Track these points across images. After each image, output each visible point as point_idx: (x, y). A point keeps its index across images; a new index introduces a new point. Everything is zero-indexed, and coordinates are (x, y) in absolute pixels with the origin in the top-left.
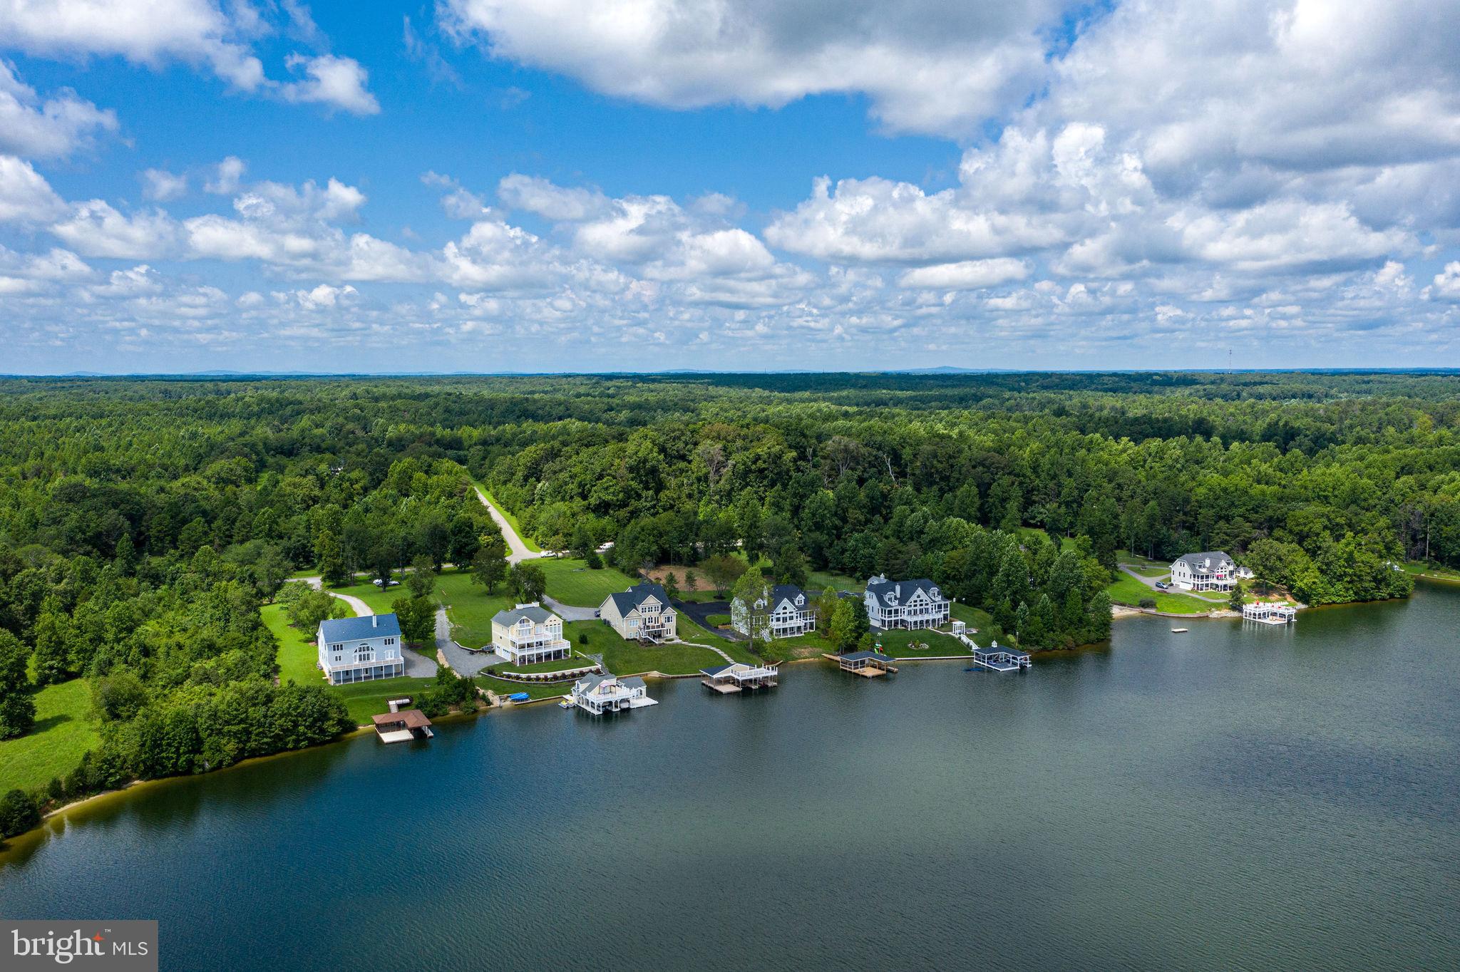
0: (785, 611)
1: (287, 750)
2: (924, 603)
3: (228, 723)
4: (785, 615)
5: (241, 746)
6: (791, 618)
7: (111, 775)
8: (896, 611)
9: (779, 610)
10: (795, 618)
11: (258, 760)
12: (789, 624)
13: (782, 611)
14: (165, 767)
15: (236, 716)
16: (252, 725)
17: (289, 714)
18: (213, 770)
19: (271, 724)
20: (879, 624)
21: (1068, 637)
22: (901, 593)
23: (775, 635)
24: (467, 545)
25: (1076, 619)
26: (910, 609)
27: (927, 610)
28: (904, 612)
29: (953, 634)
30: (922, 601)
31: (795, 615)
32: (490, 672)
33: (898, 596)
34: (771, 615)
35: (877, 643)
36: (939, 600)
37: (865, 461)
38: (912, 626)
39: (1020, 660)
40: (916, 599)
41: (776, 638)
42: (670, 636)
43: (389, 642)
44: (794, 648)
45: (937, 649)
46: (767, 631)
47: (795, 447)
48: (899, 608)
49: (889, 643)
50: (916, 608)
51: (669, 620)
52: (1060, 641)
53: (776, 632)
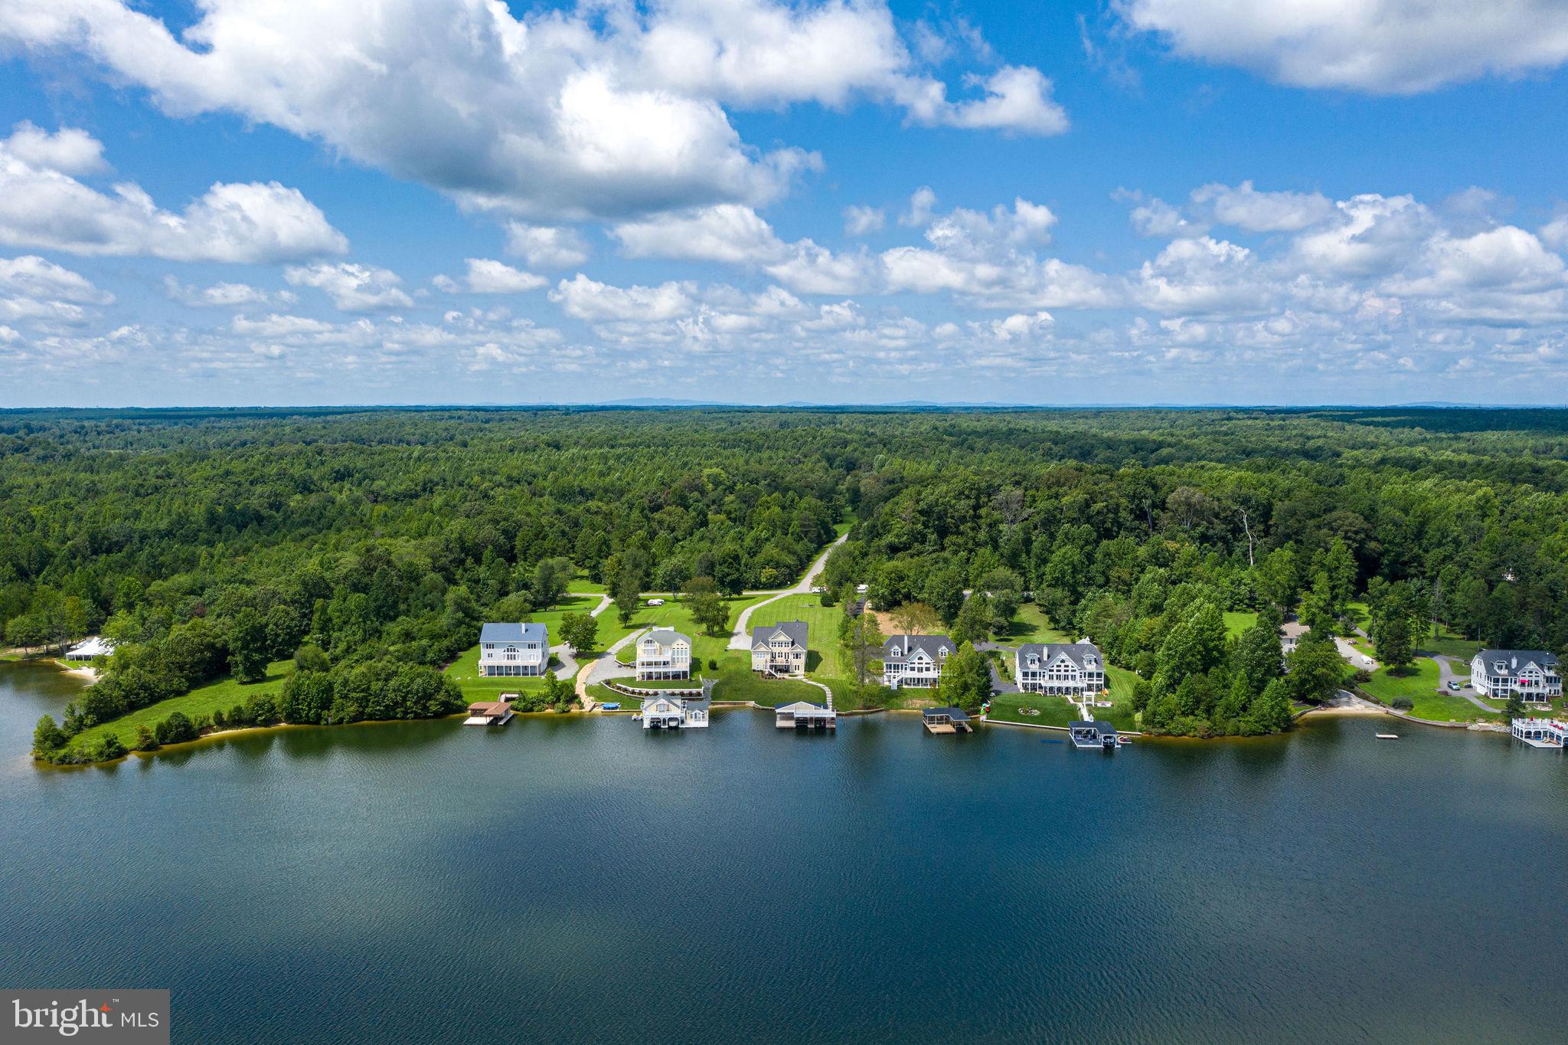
0: (920, 661)
1: (398, 718)
2: (1070, 669)
3: (354, 690)
4: (920, 666)
5: (361, 709)
6: (928, 669)
7: (260, 715)
8: (1034, 674)
9: (914, 658)
10: (932, 669)
11: (373, 722)
12: (924, 675)
13: (916, 661)
14: (301, 717)
15: (359, 686)
16: (371, 695)
17: (401, 691)
18: (333, 724)
19: (385, 696)
20: (1020, 686)
21: (1207, 724)
22: (1049, 657)
23: (906, 683)
24: (728, 575)
25: (1238, 705)
26: (1051, 673)
27: (1074, 677)
28: (1044, 676)
29: (1080, 705)
30: (1067, 666)
31: (932, 667)
32: (608, 682)
33: (1045, 658)
34: (904, 664)
35: (987, 703)
36: (1091, 668)
37: (1217, 516)
38: (1046, 692)
39: (1105, 738)
40: (1059, 663)
41: (905, 687)
42: (797, 672)
43: (532, 646)
44: (912, 698)
45: (1046, 717)
46: (897, 680)
47: (1133, 497)
48: (1038, 671)
49: (1001, 705)
50: (1059, 673)
51: (797, 656)
52: (1194, 727)
53: (909, 682)
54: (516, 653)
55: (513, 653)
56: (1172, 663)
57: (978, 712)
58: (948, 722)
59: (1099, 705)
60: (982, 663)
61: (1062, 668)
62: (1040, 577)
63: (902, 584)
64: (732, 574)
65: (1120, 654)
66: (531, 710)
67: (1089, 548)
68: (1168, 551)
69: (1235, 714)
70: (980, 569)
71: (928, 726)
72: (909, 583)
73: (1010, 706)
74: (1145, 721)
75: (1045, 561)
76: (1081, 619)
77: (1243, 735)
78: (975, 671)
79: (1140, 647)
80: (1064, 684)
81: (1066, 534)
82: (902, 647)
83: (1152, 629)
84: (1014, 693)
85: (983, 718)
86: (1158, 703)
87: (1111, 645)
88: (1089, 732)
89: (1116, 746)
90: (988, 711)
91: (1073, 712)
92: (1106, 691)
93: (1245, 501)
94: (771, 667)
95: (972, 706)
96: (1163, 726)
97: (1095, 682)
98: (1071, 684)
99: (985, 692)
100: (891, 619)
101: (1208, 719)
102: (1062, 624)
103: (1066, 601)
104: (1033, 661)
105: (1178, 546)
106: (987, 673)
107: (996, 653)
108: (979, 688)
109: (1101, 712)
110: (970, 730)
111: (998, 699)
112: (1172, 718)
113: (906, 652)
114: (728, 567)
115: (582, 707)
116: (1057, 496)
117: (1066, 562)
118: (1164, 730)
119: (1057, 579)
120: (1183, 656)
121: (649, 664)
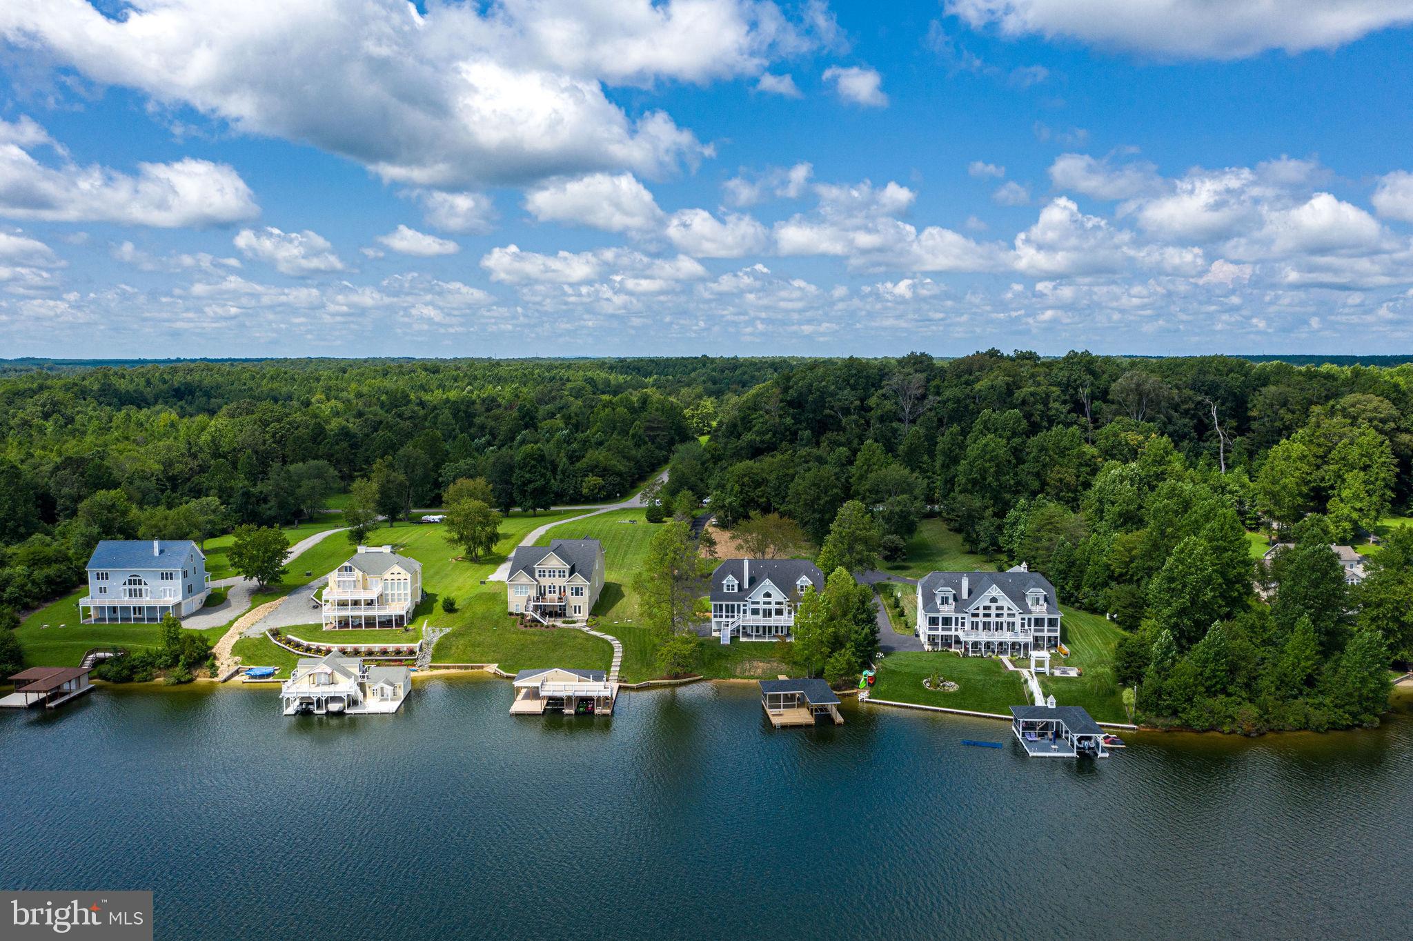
0: (767, 599)
2: (1005, 612)
4: (767, 607)
6: (779, 612)
8: (947, 621)
9: (758, 595)
10: (785, 613)
12: (774, 621)
13: (761, 599)
20: (923, 639)
21: (1252, 710)
22: (970, 592)
23: (746, 634)
24: (530, 482)
25: (1299, 676)
26: (975, 619)
27: (1011, 626)
28: (963, 624)
29: (1025, 673)
30: (1001, 608)
31: (785, 608)
32: (276, 633)
33: (965, 595)
34: (742, 603)
35: (870, 668)
36: (1040, 610)
37: (1176, 407)
38: (967, 649)
39: (1080, 740)
40: (988, 603)
41: (742, 639)
42: (577, 616)
43: (168, 576)
44: (752, 658)
45: (970, 696)
46: (730, 628)
47: (1066, 386)
48: (954, 616)
49: (893, 672)
50: (987, 619)
51: (577, 592)
52: (1230, 716)
53: (749, 632)
54: (143, 587)
55: (138, 587)
56: (1177, 604)
57: (855, 684)
58: (802, 704)
59: (1057, 673)
60: (863, 603)
61: (993, 612)
62: (950, 483)
63: (758, 492)
64: (534, 481)
65: (1078, 587)
66: (129, 679)
67: (1017, 440)
68: (1127, 444)
69: (1295, 692)
70: (865, 467)
71: (768, 711)
72: (768, 490)
73: (909, 674)
74: (1142, 705)
75: (955, 460)
76: (1010, 536)
77: (1317, 730)
78: (850, 616)
79: (1111, 577)
80: (997, 637)
81: (985, 423)
82: (740, 577)
83: (1130, 550)
84: (915, 651)
85: (864, 695)
86: (1161, 671)
87: (1064, 575)
88: (1047, 727)
89: (1100, 755)
90: (872, 683)
91: (1015, 685)
92: (1066, 649)
93: (1211, 390)
94: (536, 608)
95: (847, 674)
96: (1175, 713)
97: (1046, 634)
98: (1007, 637)
99: (868, 650)
100: (733, 538)
101: (1251, 701)
102: (983, 545)
103: (989, 512)
104: (945, 601)
105: (1141, 438)
106: (871, 620)
107: (886, 586)
108: (858, 645)
109: (1063, 686)
110: (839, 719)
111: (889, 663)
112: (1189, 700)
113: (746, 586)
114: (529, 472)
115: (214, 675)
116: (967, 383)
117: (988, 457)
118: (1177, 722)
119: (974, 482)
120: (1198, 591)
121: (343, 604)
